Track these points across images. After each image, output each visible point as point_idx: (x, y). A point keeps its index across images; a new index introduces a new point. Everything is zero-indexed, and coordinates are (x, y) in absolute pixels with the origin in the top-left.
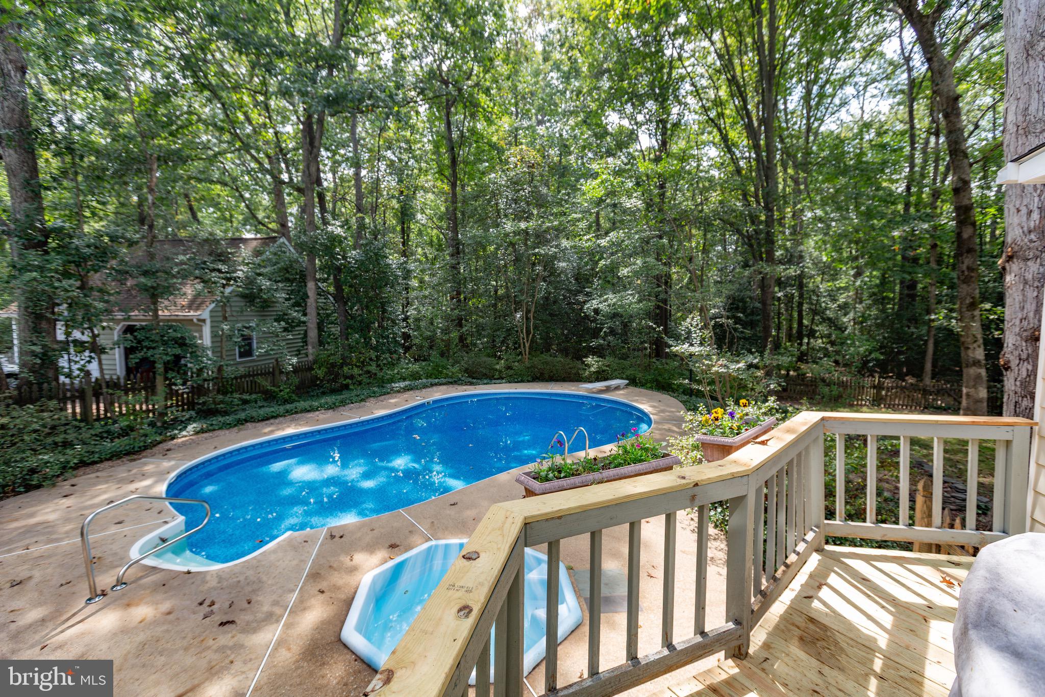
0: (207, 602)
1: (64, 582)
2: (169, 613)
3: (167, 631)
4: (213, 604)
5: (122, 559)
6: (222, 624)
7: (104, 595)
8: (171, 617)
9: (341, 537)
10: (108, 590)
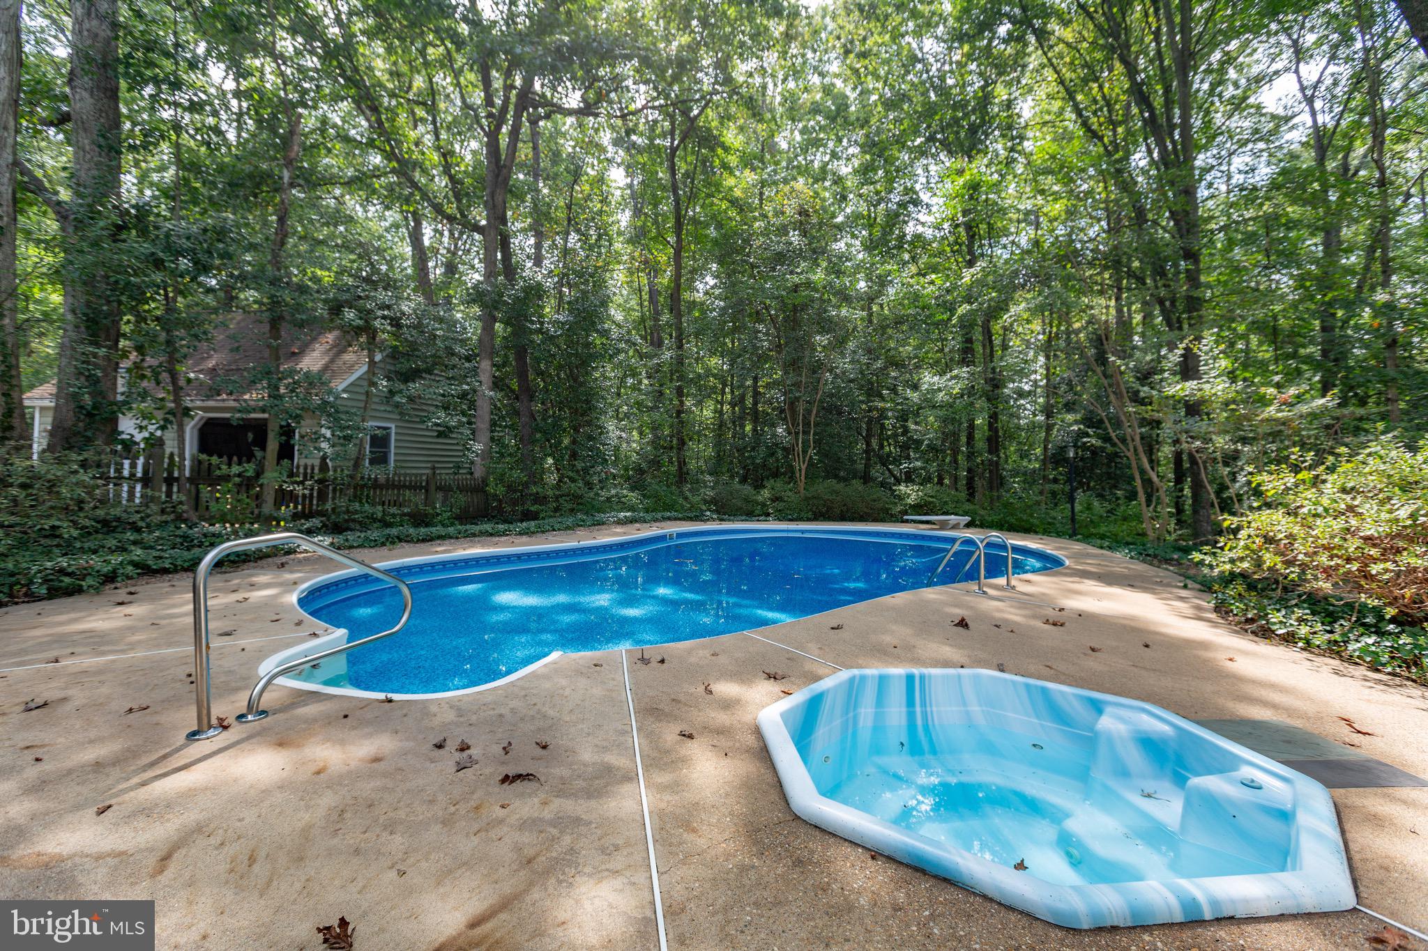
0: (452, 745)
1: (135, 706)
2: (377, 760)
3: (385, 789)
4: (464, 748)
5: (244, 679)
6: (506, 779)
7: (225, 728)
8: (381, 766)
9: (662, 661)
10: (231, 720)
